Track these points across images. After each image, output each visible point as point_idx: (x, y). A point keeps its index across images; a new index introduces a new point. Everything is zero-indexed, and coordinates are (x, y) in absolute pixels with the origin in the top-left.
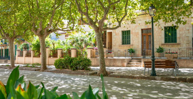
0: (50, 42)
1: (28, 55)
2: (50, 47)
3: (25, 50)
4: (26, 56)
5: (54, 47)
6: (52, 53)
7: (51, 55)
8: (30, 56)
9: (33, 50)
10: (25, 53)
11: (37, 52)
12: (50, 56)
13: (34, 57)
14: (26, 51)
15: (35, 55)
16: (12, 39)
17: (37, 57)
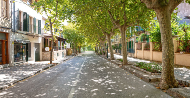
0: (178, 28)
1: (147, 48)
2: (178, 35)
3: (143, 42)
4: (144, 50)
5: (186, 35)
6: (182, 45)
7: (181, 48)
8: (149, 49)
9: (152, 42)
10: (143, 45)
11: (158, 43)
12: (178, 51)
13: (154, 50)
14: (145, 43)
15: (155, 48)
16: (124, 28)
17: (158, 51)
